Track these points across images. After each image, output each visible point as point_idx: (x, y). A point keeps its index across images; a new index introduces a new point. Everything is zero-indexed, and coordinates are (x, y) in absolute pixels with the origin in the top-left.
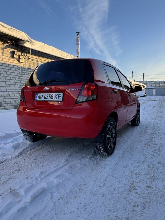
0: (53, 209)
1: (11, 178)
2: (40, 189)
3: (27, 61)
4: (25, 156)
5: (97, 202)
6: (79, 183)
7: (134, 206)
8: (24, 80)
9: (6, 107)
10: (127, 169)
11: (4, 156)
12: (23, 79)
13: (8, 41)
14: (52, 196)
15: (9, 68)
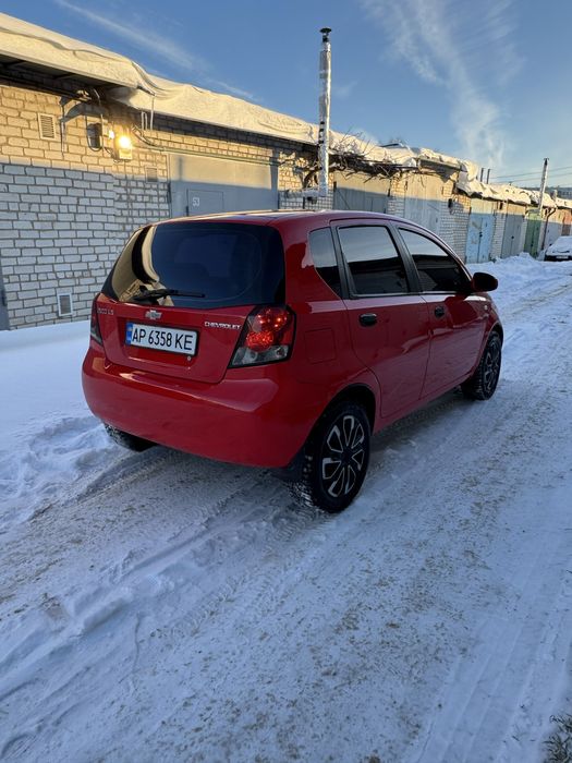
0: (130, 658)
1: (54, 563)
2: (112, 604)
3: (143, 153)
4: (104, 496)
5: (241, 652)
6: (217, 595)
7: (327, 674)
8: (137, 220)
9: (80, 313)
10: (364, 565)
11: (49, 492)
12: (132, 217)
13: (79, 92)
14: (138, 625)
15: (87, 185)
